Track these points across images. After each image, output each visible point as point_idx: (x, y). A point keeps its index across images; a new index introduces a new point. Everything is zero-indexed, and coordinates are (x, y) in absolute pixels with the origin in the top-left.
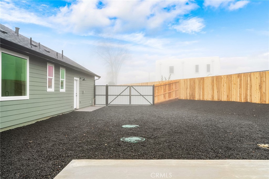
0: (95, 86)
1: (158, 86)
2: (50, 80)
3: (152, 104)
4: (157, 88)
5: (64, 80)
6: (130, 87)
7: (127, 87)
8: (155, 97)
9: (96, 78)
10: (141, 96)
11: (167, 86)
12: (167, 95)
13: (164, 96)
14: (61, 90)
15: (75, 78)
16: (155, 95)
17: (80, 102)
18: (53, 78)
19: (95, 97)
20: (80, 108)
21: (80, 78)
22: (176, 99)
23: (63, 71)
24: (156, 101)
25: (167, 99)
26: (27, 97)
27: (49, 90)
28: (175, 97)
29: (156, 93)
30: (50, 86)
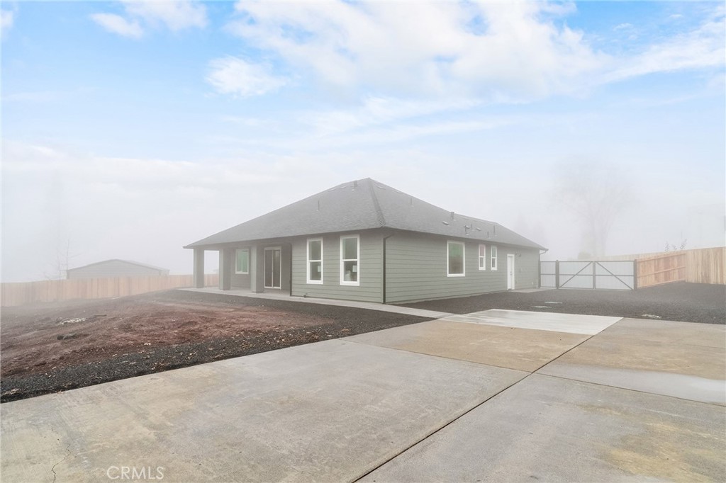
0: (539, 262)
1: (644, 261)
2: (482, 259)
3: (633, 288)
4: (641, 264)
5: (496, 258)
6: (594, 263)
7: (588, 263)
8: (638, 279)
9: (541, 252)
10: (613, 277)
11: (662, 261)
12: (662, 276)
13: (656, 277)
14: (493, 269)
15: (508, 255)
16: (638, 276)
17: (516, 283)
18: (484, 257)
19: (540, 276)
20: (515, 289)
21: (516, 254)
22: (679, 282)
23: (494, 250)
24: (641, 284)
25: (662, 281)
26: (463, 275)
27: (480, 269)
28: (679, 278)
29: (641, 273)
30: (482, 266)
